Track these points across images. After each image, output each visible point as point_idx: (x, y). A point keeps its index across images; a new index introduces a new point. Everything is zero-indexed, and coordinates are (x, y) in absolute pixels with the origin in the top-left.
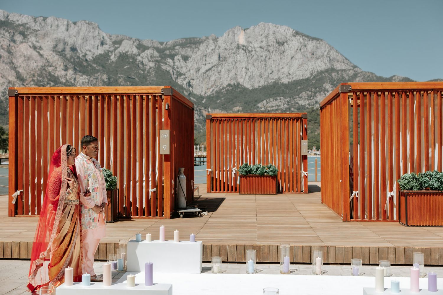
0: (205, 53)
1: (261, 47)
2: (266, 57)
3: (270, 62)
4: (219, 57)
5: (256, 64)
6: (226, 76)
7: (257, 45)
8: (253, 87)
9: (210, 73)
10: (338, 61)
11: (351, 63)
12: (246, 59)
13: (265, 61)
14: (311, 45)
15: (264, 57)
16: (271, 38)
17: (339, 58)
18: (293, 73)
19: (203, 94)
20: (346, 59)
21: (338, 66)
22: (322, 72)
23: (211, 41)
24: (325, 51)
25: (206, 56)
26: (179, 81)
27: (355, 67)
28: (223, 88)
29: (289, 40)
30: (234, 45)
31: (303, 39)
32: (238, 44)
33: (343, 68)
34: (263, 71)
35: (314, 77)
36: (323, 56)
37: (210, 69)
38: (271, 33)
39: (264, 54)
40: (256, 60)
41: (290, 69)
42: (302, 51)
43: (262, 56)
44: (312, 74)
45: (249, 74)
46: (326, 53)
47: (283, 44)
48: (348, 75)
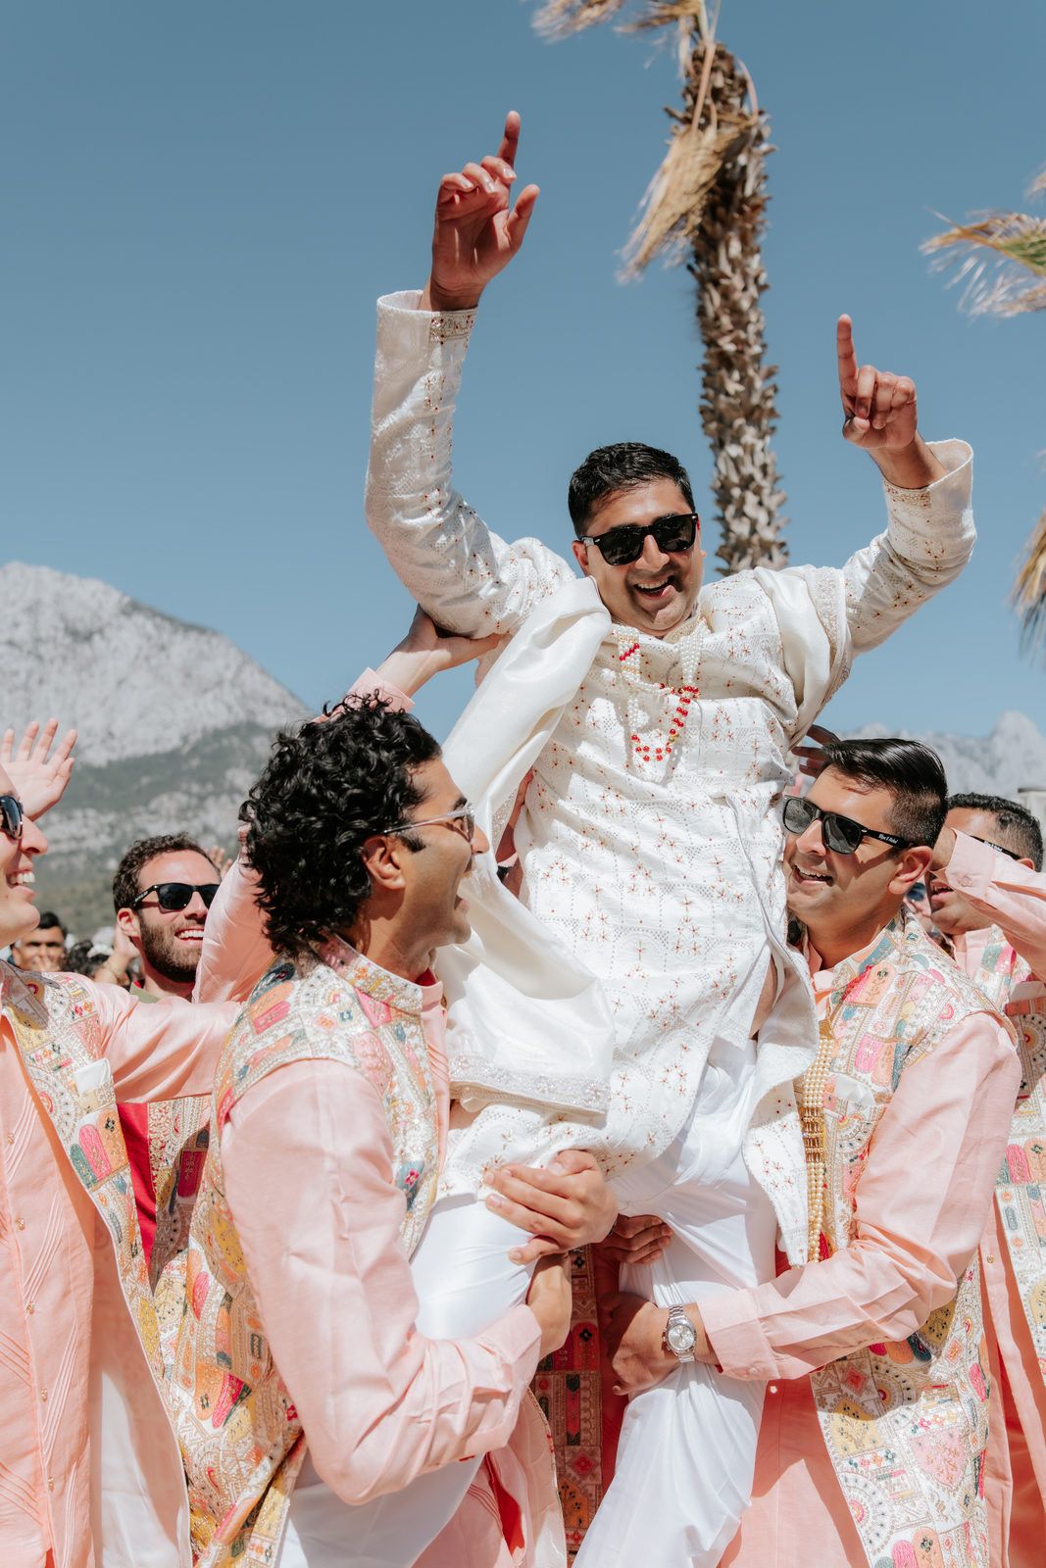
1: (12, 643)
2: (29, 676)
3: (43, 694)
10: (266, 701)
13: (26, 687)
14: (182, 647)
15: (23, 676)
16: (49, 616)
17: (272, 691)
18: (124, 733)
21: (270, 717)
22: (218, 734)
24: (227, 667)
29: (109, 625)
31: (157, 627)
33: (285, 722)
35: (195, 750)
36: (219, 683)
38: (46, 597)
39: (24, 665)
41: (112, 720)
42: (154, 662)
43: (16, 673)
44: (185, 739)
46: (229, 675)
47: (88, 637)
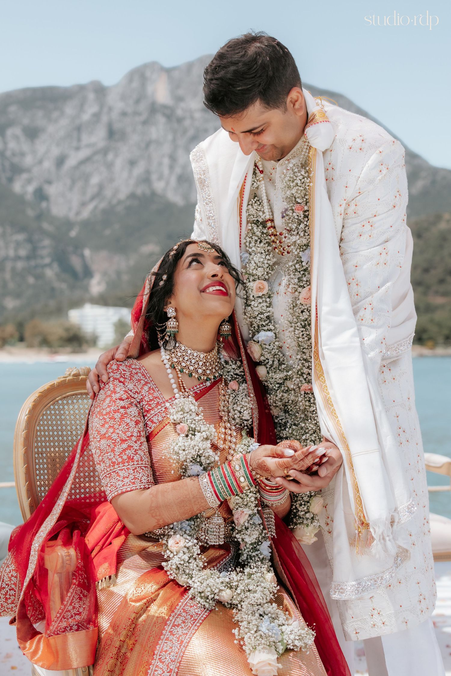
0: (78, 121)
4: (111, 133)
6: (125, 174)
9: (88, 168)
12: (170, 137)
19: (72, 215)
23: (91, 96)
25: (79, 129)
26: (17, 187)
28: (120, 202)
30: (144, 106)
32: (153, 103)
37: (88, 159)
45: (178, 170)
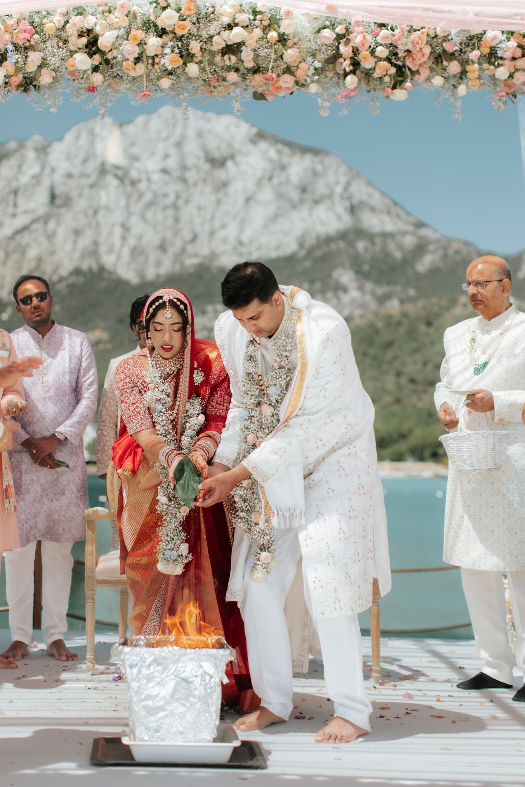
0: (14, 185)
1: (164, 171)
2: (178, 197)
3: (188, 212)
4: (53, 197)
5: (150, 215)
6: (69, 246)
7: (152, 164)
8: (141, 275)
9: (25, 238)
10: (373, 209)
11: (408, 214)
12: (123, 202)
13: (175, 207)
14: (298, 167)
15: (172, 197)
16: (192, 147)
17: (376, 199)
18: (251, 241)
19: (5, 295)
20: (396, 204)
21: (374, 222)
22: (329, 240)
23: (31, 155)
24: (337, 183)
25: (15, 193)
27: (420, 225)
28: (62, 279)
29: (240, 151)
30: (92, 166)
31: (278, 151)
32: (103, 165)
33: (389, 227)
34: (169, 235)
35: (310, 252)
36: (331, 196)
37: (25, 228)
38: (191, 133)
39: (172, 189)
40: (151, 204)
41: (242, 230)
42: (275, 180)
43: (165, 195)
44: (301, 245)
45: (132, 242)
46: (339, 189)
47: (223, 163)
48: (400, 247)
